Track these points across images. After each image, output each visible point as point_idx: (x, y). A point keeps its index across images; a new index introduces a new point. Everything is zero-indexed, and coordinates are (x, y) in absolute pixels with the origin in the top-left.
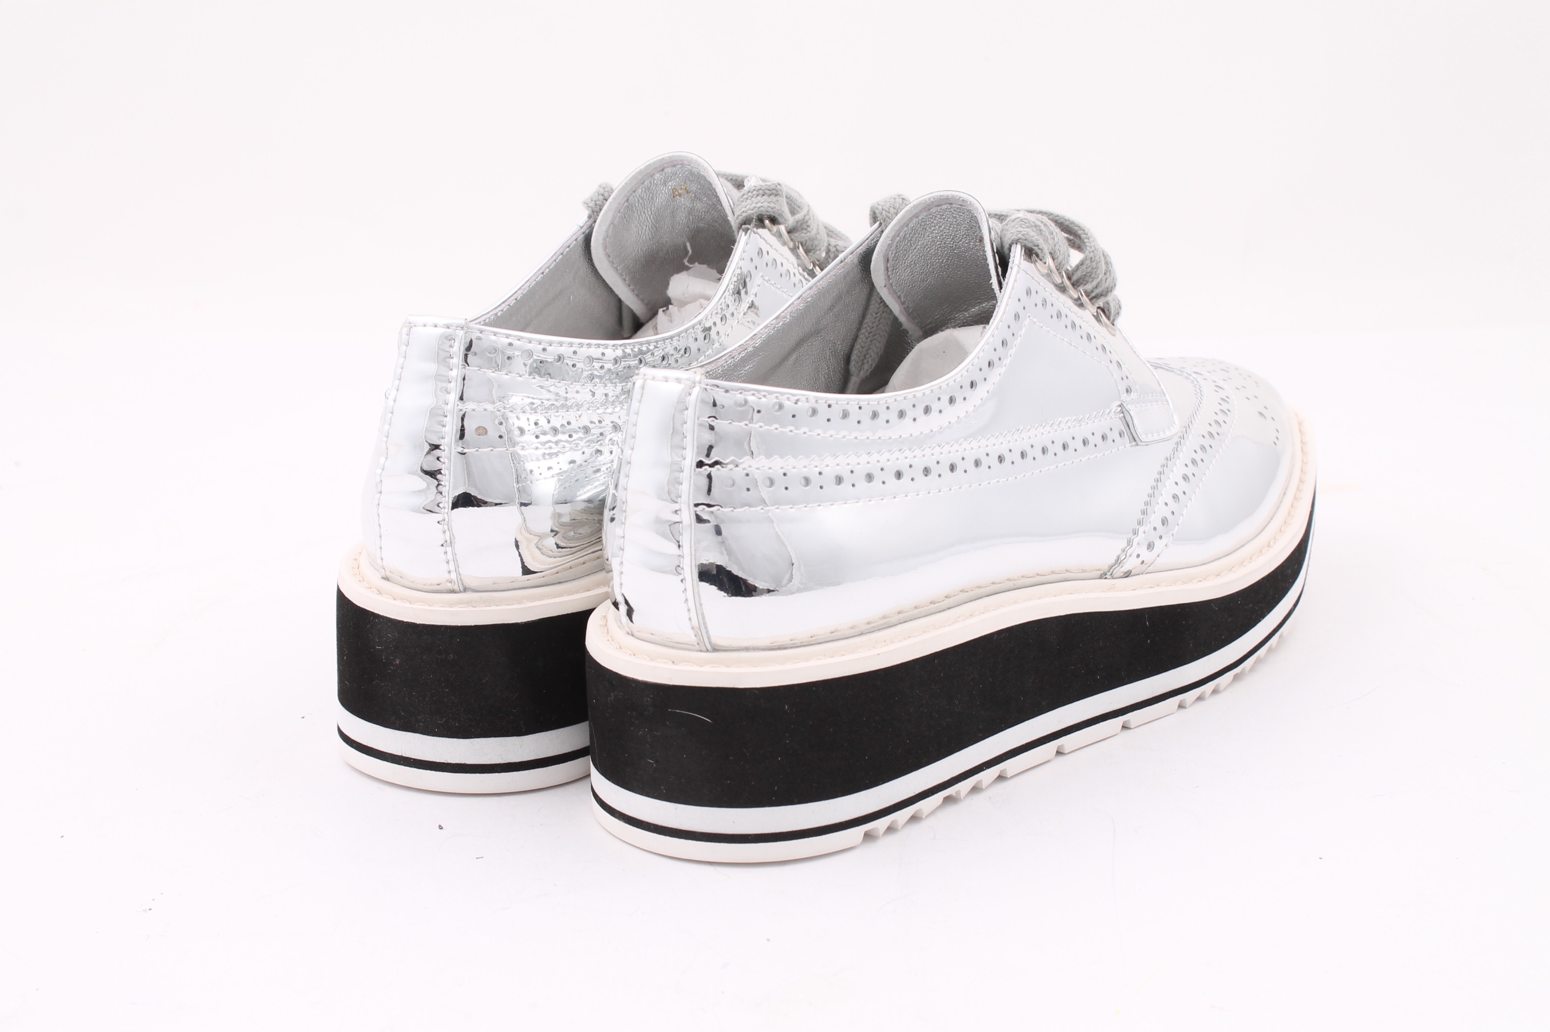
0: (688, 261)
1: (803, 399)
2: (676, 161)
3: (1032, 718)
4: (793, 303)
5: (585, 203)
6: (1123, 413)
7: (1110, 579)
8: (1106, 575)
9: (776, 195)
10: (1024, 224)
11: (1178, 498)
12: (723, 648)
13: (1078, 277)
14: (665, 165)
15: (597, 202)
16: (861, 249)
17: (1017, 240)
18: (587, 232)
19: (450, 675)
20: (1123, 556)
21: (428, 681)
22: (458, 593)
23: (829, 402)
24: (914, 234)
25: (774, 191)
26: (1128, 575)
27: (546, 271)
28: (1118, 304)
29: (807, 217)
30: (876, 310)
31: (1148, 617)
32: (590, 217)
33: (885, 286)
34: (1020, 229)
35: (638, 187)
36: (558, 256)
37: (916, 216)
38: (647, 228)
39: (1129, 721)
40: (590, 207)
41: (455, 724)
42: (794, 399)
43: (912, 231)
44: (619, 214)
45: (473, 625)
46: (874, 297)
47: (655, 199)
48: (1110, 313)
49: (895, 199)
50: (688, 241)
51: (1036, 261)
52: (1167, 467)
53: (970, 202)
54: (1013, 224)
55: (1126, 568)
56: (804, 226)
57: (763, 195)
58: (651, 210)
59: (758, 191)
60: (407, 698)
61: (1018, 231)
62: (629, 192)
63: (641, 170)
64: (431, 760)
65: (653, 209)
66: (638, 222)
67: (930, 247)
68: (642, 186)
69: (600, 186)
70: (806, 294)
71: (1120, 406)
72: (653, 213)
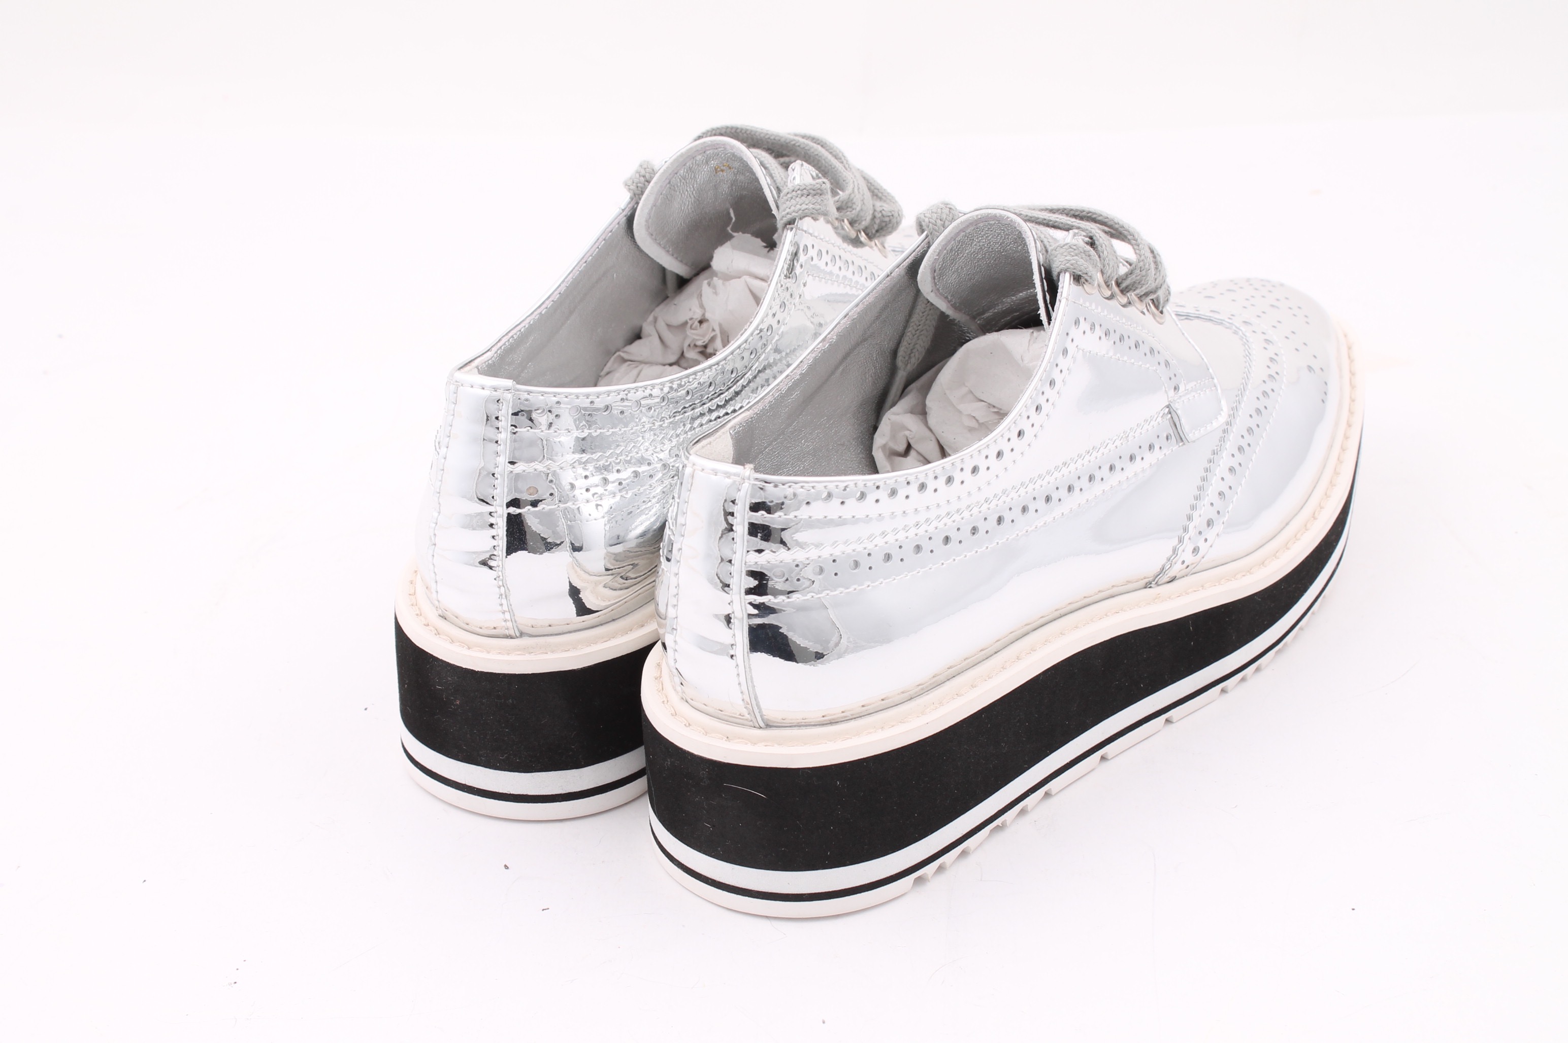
0: (732, 230)
1: (852, 485)
2: (717, 144)
3: (1077, 737)
4: (839, 323)
5: (626, 185)
6: (1170, 413)
7: (1155, 587)
8: (1151, 584)
9: (821, 195)
10: (1073, 252)
11: (1224, 495)
12: (775, 724)
13: (1127, 284)
14: (707, 148)
15: (639, 185)
16: (908, 262)
17: (1066, 270)
18: (629, 214)
19: (509, 717)
20: (1168, 565)
21: (488, 721)
22: (514, 638)
23: (877, 484)
24: (962, 245)
25: (819, 191)
26: (1173, 580)
27: (589, 260)
28: (1168, 290)
29: (853, 196)
30: (923, 310)
31: (1192, 622)
32: (632, 199)
33: (932, 291)
34: (1068, 258)
35: (680, 169)
36: (601, 243)
37: (962, 230)
38: (690, 203)
39: (1171, 717)
40: (632, 190)
41: (516, 760)
42: (842, 485)
43: (959, 243)
44: (661, 196)
45: (530, 673)
46: (920, 300)
47: (697, 177)
48: (1159, 303)
49: (942, 209)
50: (731, 207)
51: (1084, 283)
52: (1214, 463)
53: (1019, 223)
54: (1062, 250)
55: (1171, 573)
56: (850, 204)
57: (808, 195)
58: (693, 187)
59: (802, 190)
60: (468, 735)
61: (1066, 260)
62: (670, 174)
63: (682, 154)
64: (494, 791)
65: (695, 186)
66: (681, 199)
67: (977, 253)
68: (684, 167)
69: (641, 166)
70: (853, 312)
71: (1168, 407)
72: (696, 189)
